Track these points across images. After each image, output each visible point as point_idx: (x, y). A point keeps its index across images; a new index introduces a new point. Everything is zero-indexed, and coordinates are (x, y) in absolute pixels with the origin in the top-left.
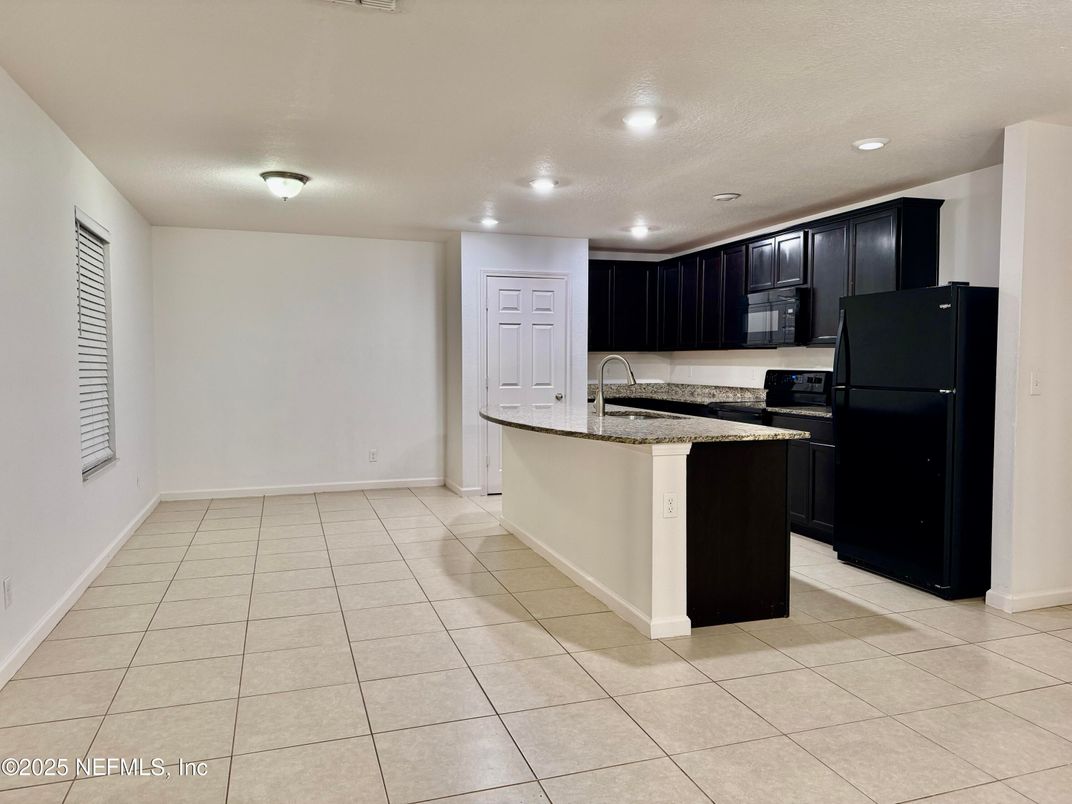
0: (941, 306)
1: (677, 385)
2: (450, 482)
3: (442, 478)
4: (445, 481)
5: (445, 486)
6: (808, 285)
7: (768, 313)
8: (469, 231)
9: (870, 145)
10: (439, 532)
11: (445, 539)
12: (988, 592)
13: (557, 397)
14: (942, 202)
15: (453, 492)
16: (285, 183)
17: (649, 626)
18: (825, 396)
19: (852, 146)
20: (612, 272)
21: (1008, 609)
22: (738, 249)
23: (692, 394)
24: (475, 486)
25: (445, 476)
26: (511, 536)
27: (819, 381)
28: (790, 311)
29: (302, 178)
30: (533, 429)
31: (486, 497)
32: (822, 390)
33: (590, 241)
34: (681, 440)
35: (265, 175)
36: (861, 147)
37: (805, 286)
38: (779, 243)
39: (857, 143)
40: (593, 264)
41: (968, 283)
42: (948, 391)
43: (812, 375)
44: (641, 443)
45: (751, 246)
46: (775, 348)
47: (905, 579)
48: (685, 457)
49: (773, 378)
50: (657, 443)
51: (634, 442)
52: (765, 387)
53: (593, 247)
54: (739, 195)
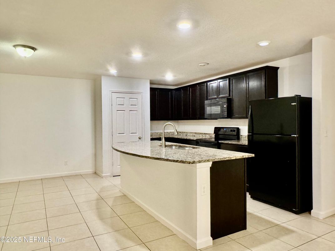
0: (292, 104)
1: (180, 132)
2: (98, 172)
3: (94, 170)
4: (95, 171)
5: (95, 173)
6: (231, 97)
7: (210, 107)
8: (105, 75)
9: (264, 44)
10: (95, 196)
11: (97, 200)
12: (312, 211)
13: (139, 138)
14: (279, 68)
15: (99, 176)
16: (25, 50)
17: (196, 244)
18: (236, 136)
19: (257, 44)
20: (157, 92)
21: (321, 218)
22: (203, 84)
23: (186, 135)
24: (107, 173)
25: (96, 169)
26: (124, 196)
27: (234, 131)
28: (225, 106)
29: (34, 49)
30: (139, 156)
31: (113, 178)
32: (236, 134)
33: (151, 81)
34: (208, 161)
35: (15, 46)
36: (260, 45)
37: (229, 97)
38: (219, 82)
39: (258, 43)
40: (152, 89)
41: (300, 96)
42: (296, 136)
43: (232, 129)
44: (192, 163)
45: (208, 83)
46: (217, 119)
47: (279, 206)
48: (210, 168)
49: (217, 130)
50: (199, 163)
51: (190, 163)
52: (214, 133)
53: (151, 83)
54: (208, 64)
